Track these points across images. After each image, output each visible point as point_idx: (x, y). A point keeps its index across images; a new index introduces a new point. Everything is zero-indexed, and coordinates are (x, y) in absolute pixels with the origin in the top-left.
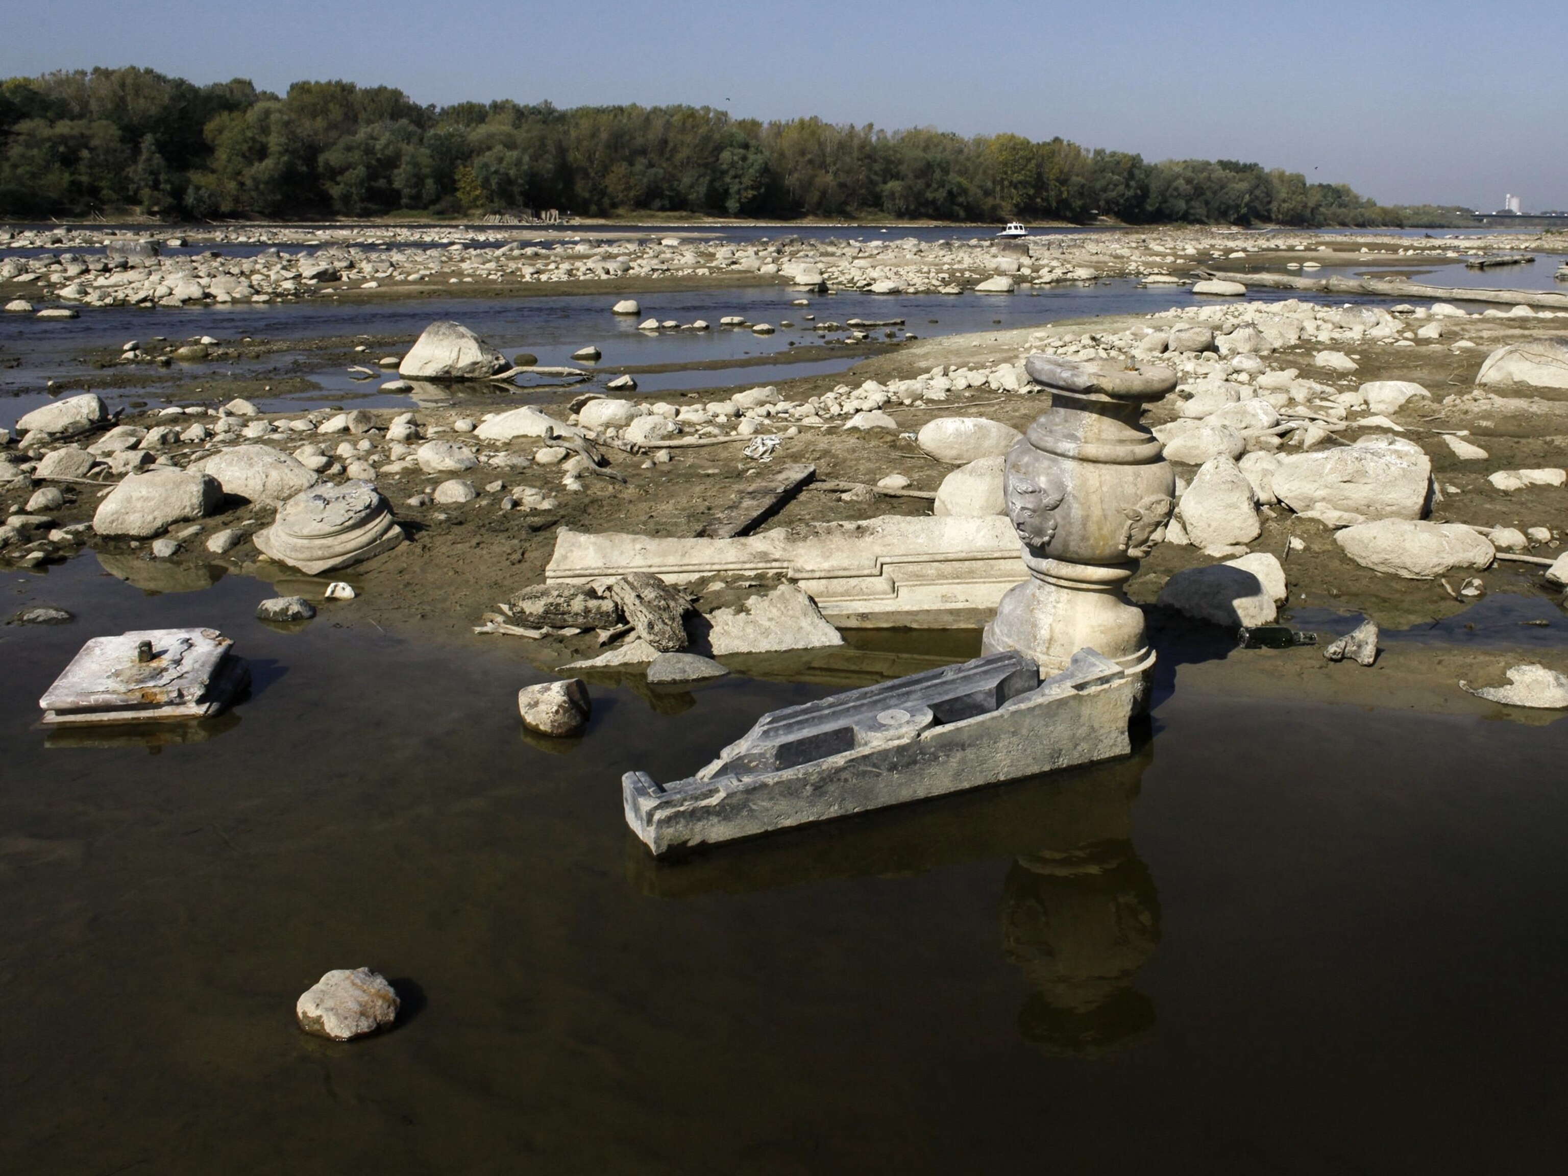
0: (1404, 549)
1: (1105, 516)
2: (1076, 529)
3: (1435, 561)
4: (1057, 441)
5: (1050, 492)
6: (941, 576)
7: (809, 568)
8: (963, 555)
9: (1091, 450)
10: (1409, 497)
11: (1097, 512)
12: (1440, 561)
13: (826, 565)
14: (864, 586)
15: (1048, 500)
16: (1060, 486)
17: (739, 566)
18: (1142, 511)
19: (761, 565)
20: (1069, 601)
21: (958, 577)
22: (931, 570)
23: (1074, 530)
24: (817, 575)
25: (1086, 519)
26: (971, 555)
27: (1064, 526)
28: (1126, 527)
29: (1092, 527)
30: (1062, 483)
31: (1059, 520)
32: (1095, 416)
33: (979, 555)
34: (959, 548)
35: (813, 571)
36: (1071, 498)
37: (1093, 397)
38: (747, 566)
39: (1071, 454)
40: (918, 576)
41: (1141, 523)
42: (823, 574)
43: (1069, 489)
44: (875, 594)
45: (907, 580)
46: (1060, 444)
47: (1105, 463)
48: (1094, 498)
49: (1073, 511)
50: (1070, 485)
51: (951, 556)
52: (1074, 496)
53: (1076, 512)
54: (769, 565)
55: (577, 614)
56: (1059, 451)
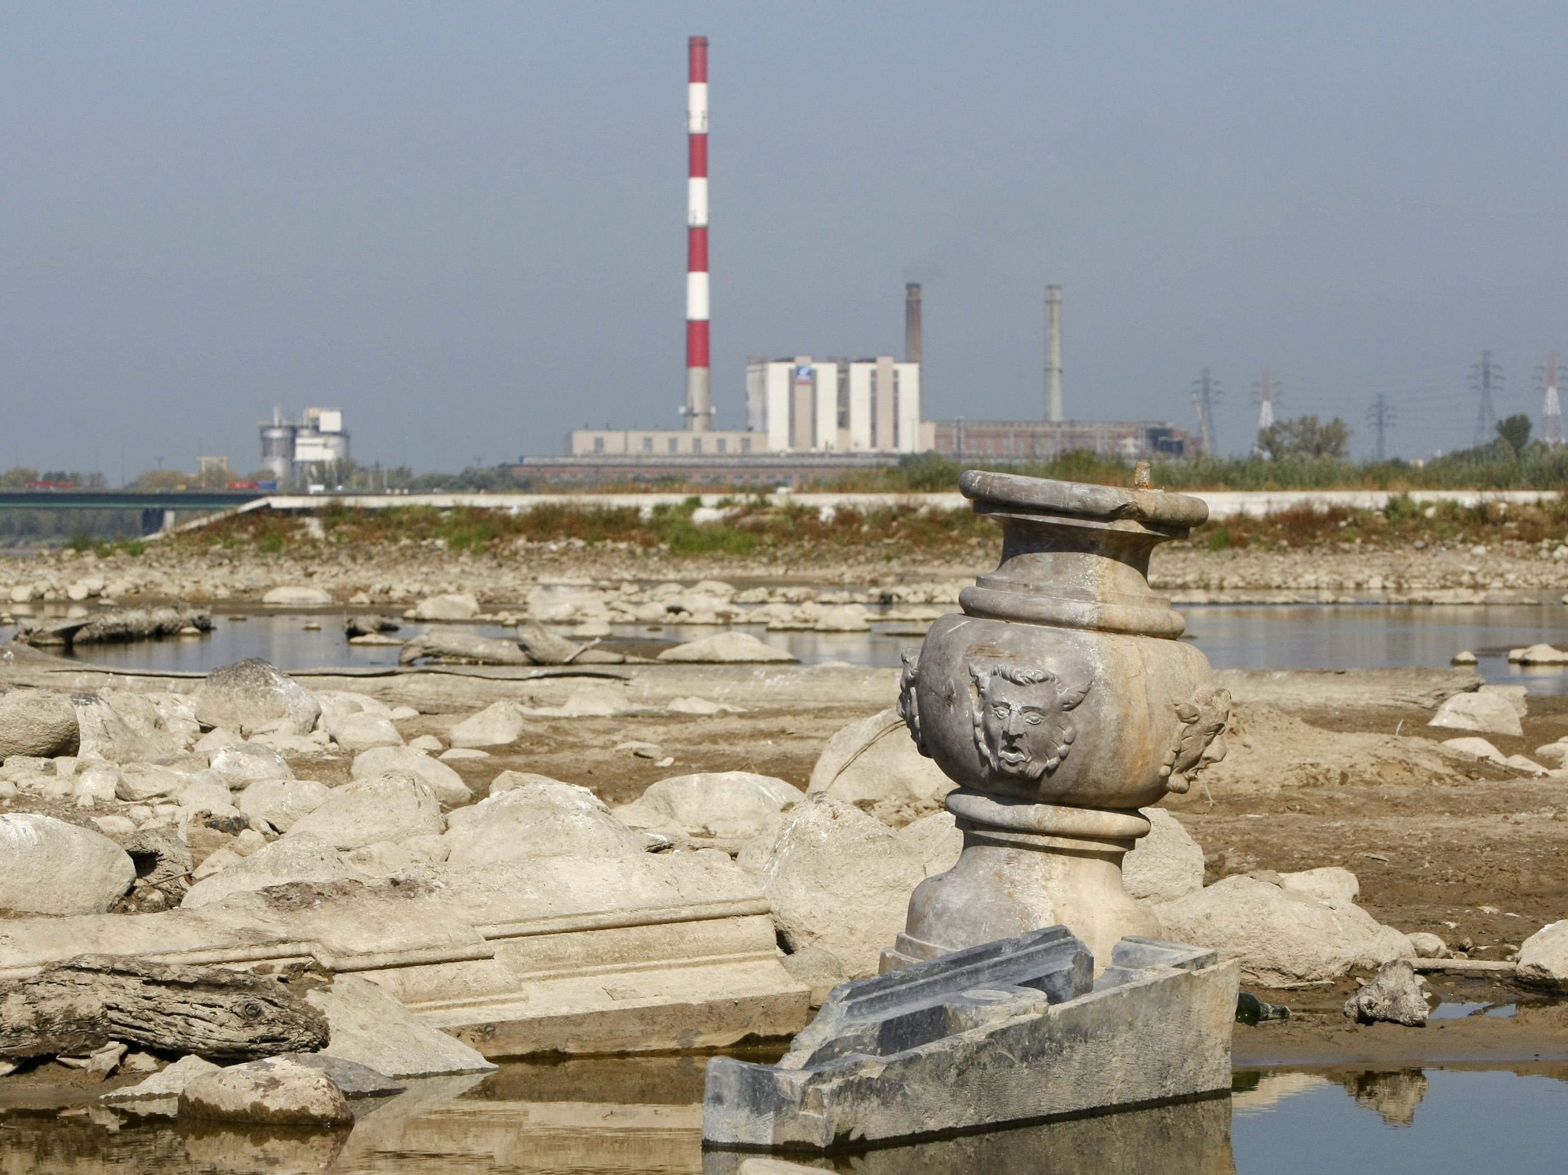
0: (1272, 930)
1: (1151, 715)
2: (1106, 742)
3: (1328, 952)
4: (1057, 603)
5: (1067, 681)
6: (593, 958)
7: (362, 948)
8: (624, 917)
9: (1118, 613)
10: (1178, 877)
11: (1139, 711)
12: (1336, 952)
13: (389, 942)
14: (469, 978)
15: (1063, 694)
16: (1085, 671)
17: (216, 956)
18: (1200, 707)
19: (258, 952)
20: (1067, 876)
21: (622, 959)
22: (574, 945)
23: (1102, 743)
24: (380, 960)
25: (1124, 720)
26: (641, 915)
27: (1088, 734)
28: (1176, 735)
29: (1131, 734)
30: (1086, 664)
31: (1080, 727)
32: (1106, 561)
33: (656, 915)
34: (613, 904)
35: (369, 953)
36: (1102, 687)
37: (1120, 526)
38: (232, 954)
39: (1086, 620)
40: (551, 959)
41: (1198, 727)
42: (390, 959)
43: (1099, 672)
44: (488, 993)
45: (533, 968)
46: (1065, 606)
47: (1136, 633)
48: (1136, 686)
49: (1105, 708)
50: (1100, 669)
51: (606, 919)
52: (1107, 684)
53: (1109, 712)
54: (272, 951)
55: (18, 1030)
56: (1064, 617)
